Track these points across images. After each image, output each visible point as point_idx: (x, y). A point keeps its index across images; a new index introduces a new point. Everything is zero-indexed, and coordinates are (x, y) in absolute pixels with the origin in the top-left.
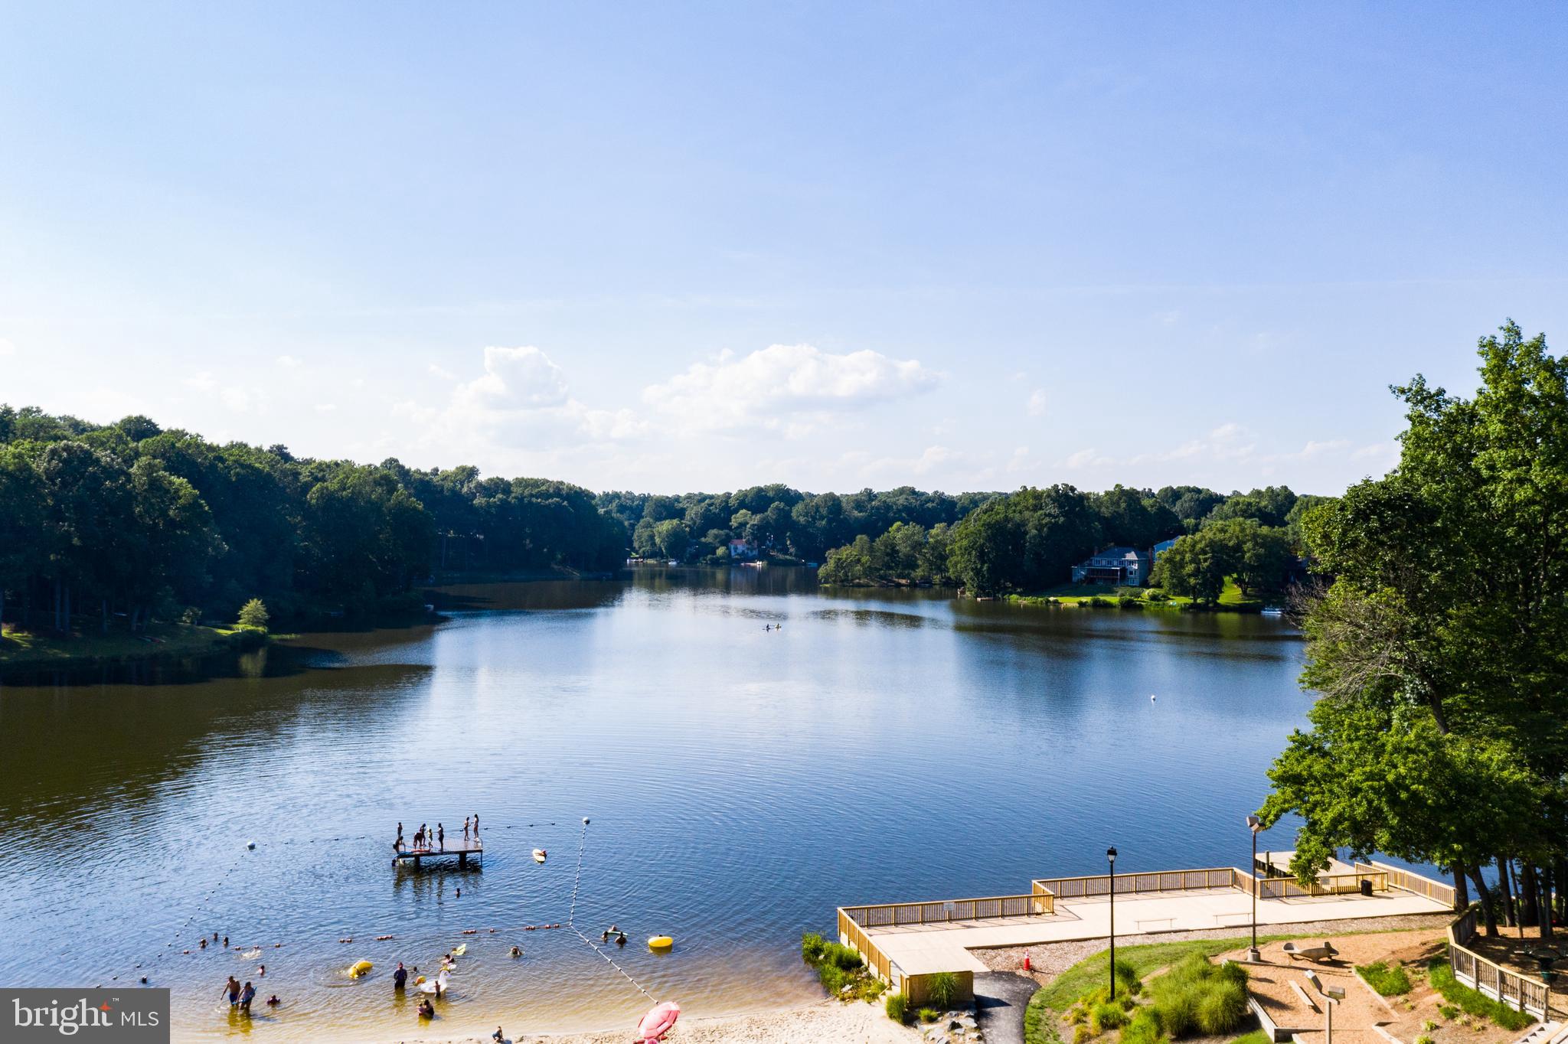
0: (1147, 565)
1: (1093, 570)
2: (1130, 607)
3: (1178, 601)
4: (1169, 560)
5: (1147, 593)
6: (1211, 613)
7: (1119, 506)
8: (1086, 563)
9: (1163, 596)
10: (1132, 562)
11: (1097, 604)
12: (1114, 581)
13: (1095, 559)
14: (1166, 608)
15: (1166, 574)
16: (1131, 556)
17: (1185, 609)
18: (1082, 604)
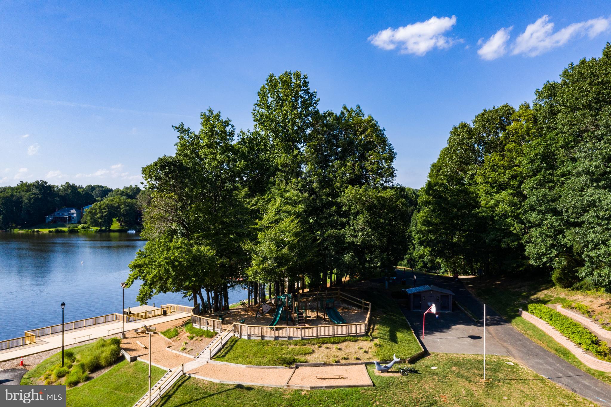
0: (80, 215)
1: (56, 217)
2: (73, 232)
3: (94, 229)
4: (90, 212)
5: (80, 226)
6: (107, 233)
7: (68, 191)
8: (52, 215)
9: (88, 227)
10: (74, 214)
11: (57, 231)
12: (65, 222)
13: (56, 213)
14: (89, 232)
15: (89, 218)
16: (73, 211)
17: (97, 232)
18: (50, 232)
